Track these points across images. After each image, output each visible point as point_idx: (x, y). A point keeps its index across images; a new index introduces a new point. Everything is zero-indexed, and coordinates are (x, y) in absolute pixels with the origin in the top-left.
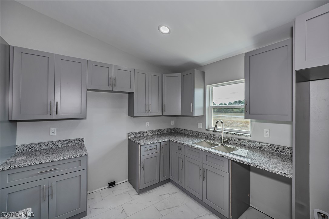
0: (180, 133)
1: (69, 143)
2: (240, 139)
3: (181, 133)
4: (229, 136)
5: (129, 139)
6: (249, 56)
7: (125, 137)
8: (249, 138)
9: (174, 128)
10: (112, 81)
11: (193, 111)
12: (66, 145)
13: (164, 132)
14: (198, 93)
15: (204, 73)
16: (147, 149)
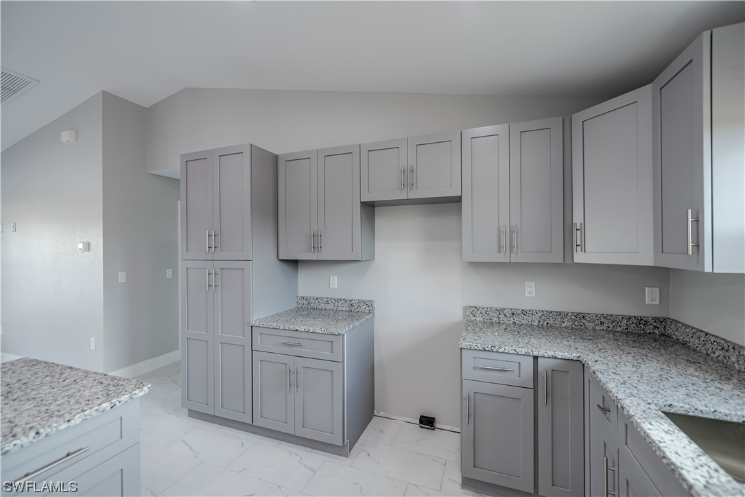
0: (684, 344)
3: (689, 348)
10: (406, 177)
12: (348, 309)
13: (604, 327)
16: (481, 364)
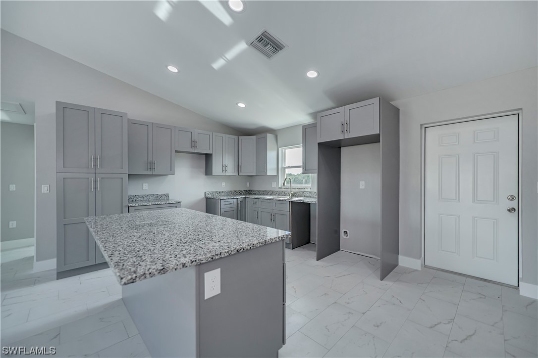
1: (158, 197)
2: (303, 192)
4: (297, 190)
5: (206, 198)
6: (306, 128)
7: (203, 196)
8: (309, 190)
9: (249, 190)
10: (194, 143)
11: (266, 171)
12: (155, 199)
14: (271, 155)
15: (277, 136)
16: (225, 203)
